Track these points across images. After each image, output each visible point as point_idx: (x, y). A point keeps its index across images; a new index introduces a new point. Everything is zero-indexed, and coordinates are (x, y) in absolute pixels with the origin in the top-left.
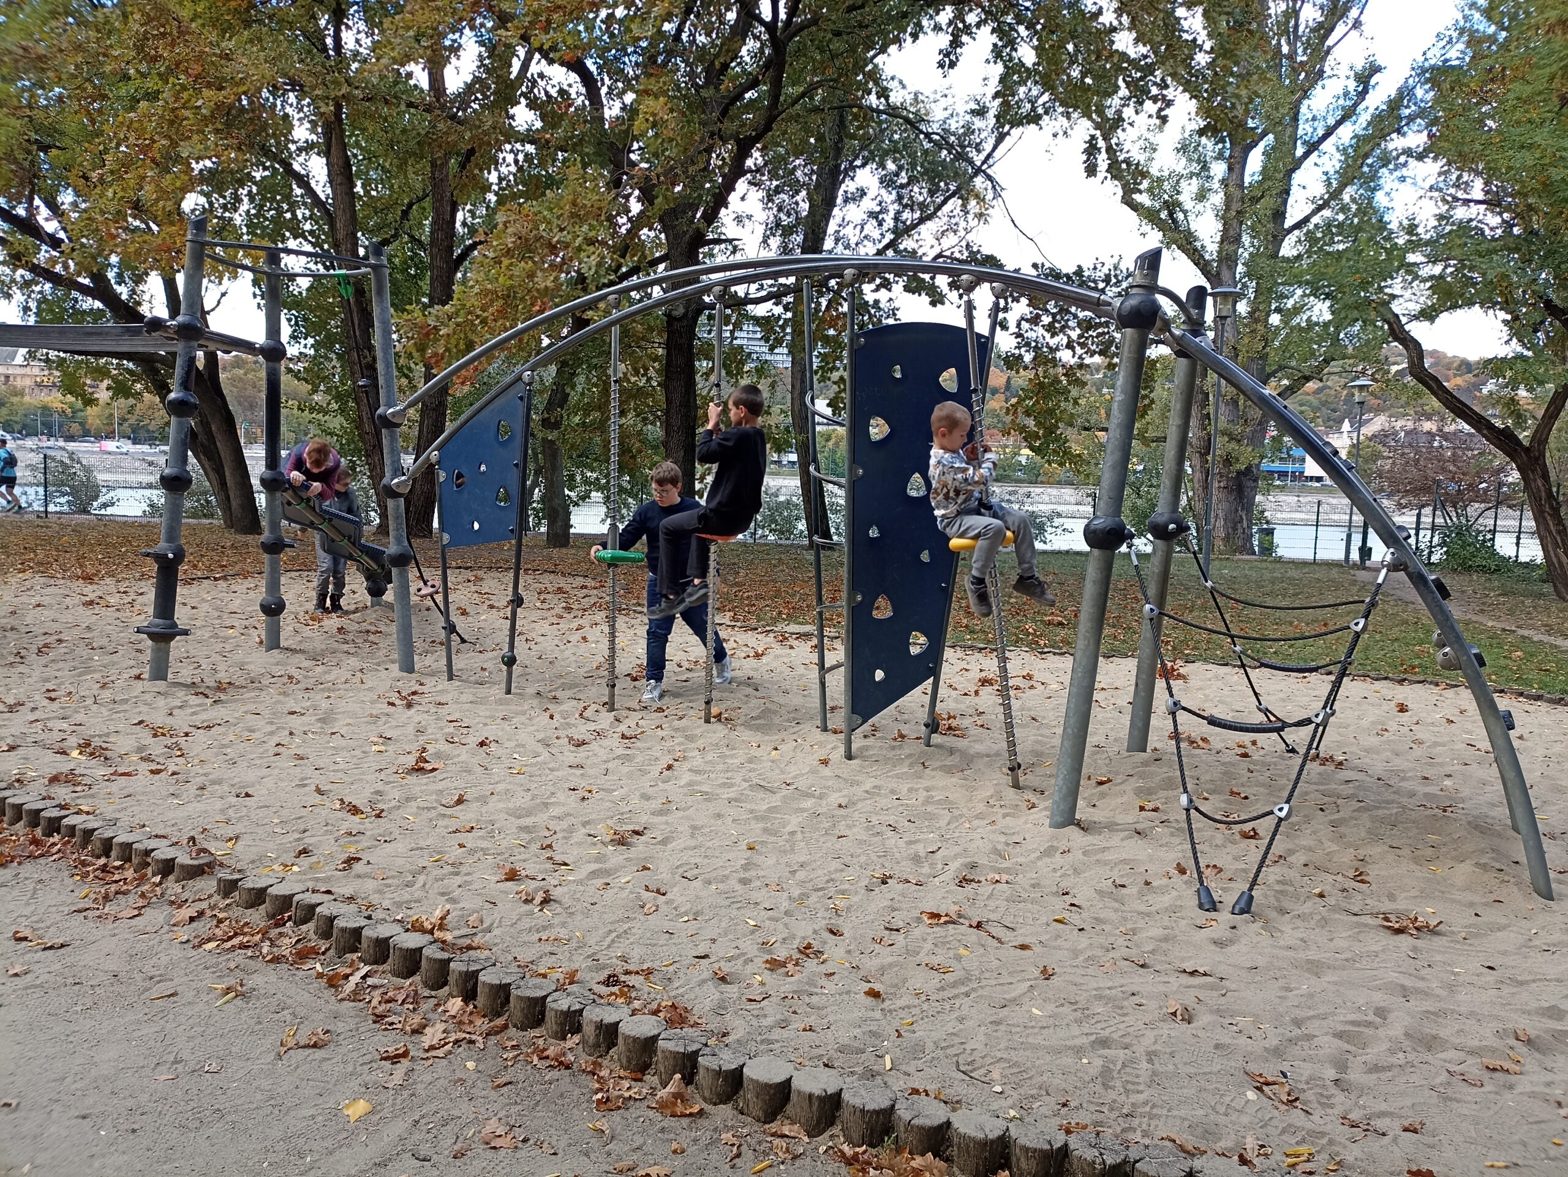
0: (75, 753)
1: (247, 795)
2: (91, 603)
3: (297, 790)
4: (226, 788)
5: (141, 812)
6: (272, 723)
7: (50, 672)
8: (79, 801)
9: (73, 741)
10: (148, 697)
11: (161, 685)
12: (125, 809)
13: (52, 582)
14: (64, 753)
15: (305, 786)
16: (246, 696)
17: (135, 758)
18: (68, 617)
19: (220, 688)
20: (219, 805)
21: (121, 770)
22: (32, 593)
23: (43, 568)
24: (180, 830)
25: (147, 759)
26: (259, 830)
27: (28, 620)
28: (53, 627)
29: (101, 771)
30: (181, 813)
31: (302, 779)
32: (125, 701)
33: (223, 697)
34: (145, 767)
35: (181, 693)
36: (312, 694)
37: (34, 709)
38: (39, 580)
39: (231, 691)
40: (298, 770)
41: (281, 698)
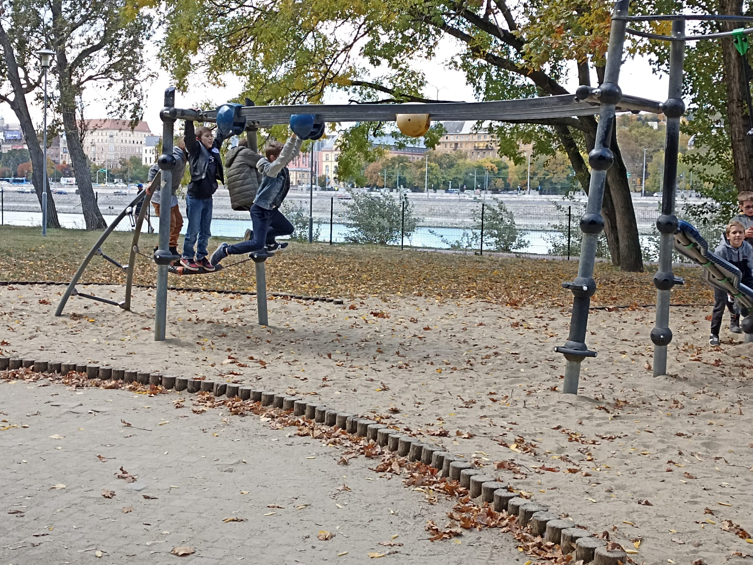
0: (513, 447)
1: (647, 503)
2: (517, 325)
3: (689, 506)
4: (629, 494)
5: (564, 504)
6: (663, 442)
7: (491, 378)
8: (519, 487)
9: (511, 437)
10: (563, 406)
11: (572, 398)
12: (553, 498)
13: (489, 305)
14: (505, 445)
15: (696, 503)
16: (640, 414)
17: (556, 457)
18: (501, 335)
19: (617, 405)
20: (625, 508)
21: (547, 466)
22: (476, 314)
23: (482, 294)
24: (595, 525)
25: (565, 459)
26: (660, 536)
27: (475, 335)
28: (491, 342)
29: (533, 464)
30: (594, 510)
31: (693, 497)
32: (546, 408)
33: (621, 414)
34: (564, 466)
35: (588, 406)
36: (696, 419)
37: (482, 407)
38: (480, 304)
39: (627, 410)
40: (688, 488)
41: (669, 420)
